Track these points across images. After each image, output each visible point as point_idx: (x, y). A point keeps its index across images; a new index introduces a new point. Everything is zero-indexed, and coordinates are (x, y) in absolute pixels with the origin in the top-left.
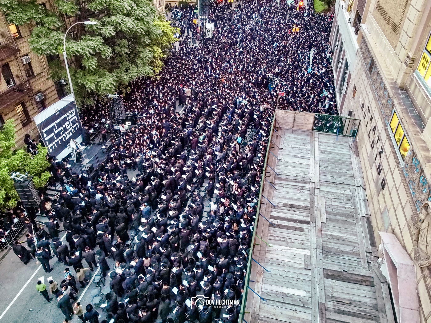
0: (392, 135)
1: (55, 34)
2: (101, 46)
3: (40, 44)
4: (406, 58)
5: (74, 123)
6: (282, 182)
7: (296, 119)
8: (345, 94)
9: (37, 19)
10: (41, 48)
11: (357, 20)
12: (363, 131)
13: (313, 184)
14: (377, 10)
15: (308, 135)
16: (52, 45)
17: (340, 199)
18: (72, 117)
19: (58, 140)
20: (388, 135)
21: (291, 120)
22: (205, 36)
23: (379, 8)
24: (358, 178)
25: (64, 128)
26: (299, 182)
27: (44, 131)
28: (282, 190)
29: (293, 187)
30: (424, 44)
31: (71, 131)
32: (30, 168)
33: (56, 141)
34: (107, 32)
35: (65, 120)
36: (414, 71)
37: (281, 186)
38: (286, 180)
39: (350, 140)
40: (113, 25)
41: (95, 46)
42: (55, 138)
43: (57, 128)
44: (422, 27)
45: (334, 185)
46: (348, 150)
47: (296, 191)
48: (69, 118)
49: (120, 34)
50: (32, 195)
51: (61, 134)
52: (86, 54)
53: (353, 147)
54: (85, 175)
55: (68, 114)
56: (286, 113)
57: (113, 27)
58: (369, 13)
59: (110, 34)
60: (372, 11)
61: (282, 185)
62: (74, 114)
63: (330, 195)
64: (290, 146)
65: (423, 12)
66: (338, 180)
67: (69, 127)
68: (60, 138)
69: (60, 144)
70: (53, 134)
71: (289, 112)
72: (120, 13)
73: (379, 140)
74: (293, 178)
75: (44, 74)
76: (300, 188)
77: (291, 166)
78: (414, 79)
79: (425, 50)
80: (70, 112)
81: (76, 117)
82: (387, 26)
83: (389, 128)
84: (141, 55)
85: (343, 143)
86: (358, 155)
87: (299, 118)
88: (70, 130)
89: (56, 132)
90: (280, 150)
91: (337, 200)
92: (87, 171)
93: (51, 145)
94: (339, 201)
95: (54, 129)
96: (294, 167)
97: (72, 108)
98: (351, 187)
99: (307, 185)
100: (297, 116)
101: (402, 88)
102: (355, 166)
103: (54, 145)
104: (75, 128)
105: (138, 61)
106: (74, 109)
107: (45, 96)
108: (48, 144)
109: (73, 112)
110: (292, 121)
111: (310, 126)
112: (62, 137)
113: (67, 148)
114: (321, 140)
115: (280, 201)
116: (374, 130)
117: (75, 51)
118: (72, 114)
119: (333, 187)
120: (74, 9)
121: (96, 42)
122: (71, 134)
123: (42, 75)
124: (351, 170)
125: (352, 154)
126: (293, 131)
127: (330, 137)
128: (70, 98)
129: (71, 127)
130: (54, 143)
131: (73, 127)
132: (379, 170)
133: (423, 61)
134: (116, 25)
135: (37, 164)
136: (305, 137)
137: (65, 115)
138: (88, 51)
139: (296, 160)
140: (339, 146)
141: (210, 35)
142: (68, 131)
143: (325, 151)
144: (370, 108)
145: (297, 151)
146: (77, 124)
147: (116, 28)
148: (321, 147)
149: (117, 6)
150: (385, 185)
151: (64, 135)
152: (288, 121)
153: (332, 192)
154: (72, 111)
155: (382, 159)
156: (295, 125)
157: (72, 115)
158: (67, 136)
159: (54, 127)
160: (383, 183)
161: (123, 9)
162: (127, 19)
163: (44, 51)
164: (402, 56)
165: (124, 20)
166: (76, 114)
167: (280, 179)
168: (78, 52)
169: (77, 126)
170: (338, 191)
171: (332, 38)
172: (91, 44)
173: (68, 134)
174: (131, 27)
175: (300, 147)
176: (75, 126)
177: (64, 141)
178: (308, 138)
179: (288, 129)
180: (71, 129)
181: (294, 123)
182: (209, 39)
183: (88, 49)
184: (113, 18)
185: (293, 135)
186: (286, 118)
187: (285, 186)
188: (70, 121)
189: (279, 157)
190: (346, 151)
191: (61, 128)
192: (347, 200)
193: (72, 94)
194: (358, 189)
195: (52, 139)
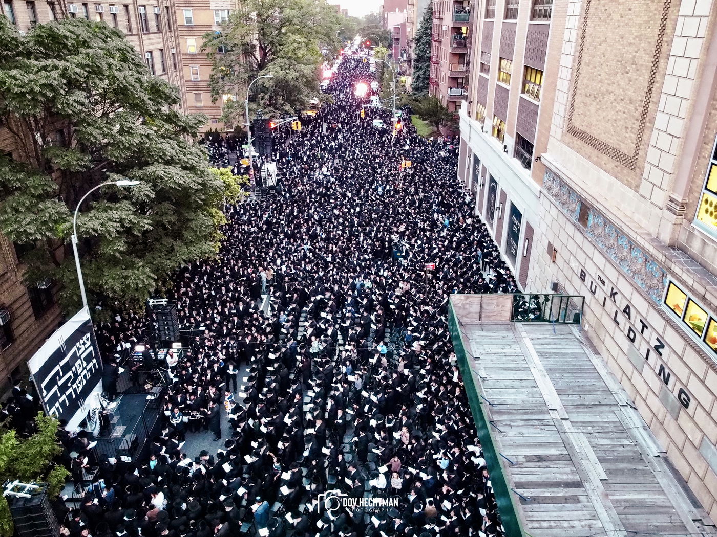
0: (679, 322)
1: (49, 205)
2: (132, 217)
3: (23, 223)
4: (670, 203)
5: (88, 359)
6: (505, 417)
7: (484, 306)
8: (526, 258)
9: (15, 181)
10: (25, 230)
11: (520, 148)
12: (594, 313)
13: (555, 412)
14: (569, 135)
15: (507, 329)
16: (44, 223)
17: (608, 432)
18: (86, 349)
19: (64, 397)
20: (668, 321)
21: (475, 308)
22: (265, 184)
23: (574, 131)
24: (616, 391)
25: (73, 373)
26: (531, 413)
27: (43, 385)
28: (512, 433)
29: (526, 423)
30: (700, 180)
31: (85, 377)
32: (25, 464)
33: (61, 400)
34: (142, 194)
35: (75, 357)
36: (690, 221)
37: (506, 425)
38: (509, 413)
39: (574, 329)
40: (150, 181)
41: (124, 217)
42: (59, 395)
43: (61, 375)
44: (688, 161)
45: (586, 410)
46: (578, 347)
47: (532, 430)
48: (81, 351)
49: (163, 194)
50: (47, 524)
51: (69, 385)
52: (109, 233)
53: (583, 339)
54: (125, 458)
55: (78, 344)
56: (467, 298)
57: (150, 184)
58: (551, 139)
59: (148, 196)
60: (559, 136)
61: (508, 423)
62: (89, 343)
63: (590, 428)
64: (490, 352)
65: (687, 137)
66: (589, 399)
67: (81, 369)
68: (67, 393)
69: (67, 404)
70: (56, 388)
71: (471, 297)
72: (160, 160)
73: (644, 326)
74: (519, 407)
75: (9, 275)
76: (537, 423)
77: (507, 387)
78: (696, 232)
79: (706, 191)
80: (81, 341)
81: (91, 348)
82: (605, 158)
83: (664, 308)
84: (193, 225)
85: (566, 336)
86: (598, 353)
87: (488, 305)
88: (83, 374)
89: (60, 383)
90: (477, 362)
91: (604, 435)
92: (130, 450)
93: (54, 409)
94: (608, 436)
95: (58, 378)
96: (513, 387)
97: (85, 334)
98: (614, 408)
99: (547, 417)
100: (485, 301)
101: (673, 247)
102: (603, 372)
103: (58, 409)
104: (90, 370)
105: (188, 235)
106: (88, 335)
107: (12, 314)
108: (48, 409)
109: (87, 339)
110: (478, 310)
111: (507, 314)
112: (70, 390)
113: (80, 410)
114: (531, 336)
115: (518, 453)
116: (627, 311)
117: (91, 230)
118: (84, 344)
119: (586, 412)
120: (82, 160)
121: (124, 211)
122: (85, 382)
123: (6, 277)
124: (600, 378)
125: (589, 352)
126: (482, 327)
127: (542, 328)
128: (83, 315)
129: (84, 369)
130: (57, 405)
131: (88, 368)
132: (664, 375)
133: (704, 206)
134: (154, 181)
135: (40, 453)
136: (505, 334)
137: (75, 349)
138: (113, 227)
139: (511, 375)
140: (563, 342)
141: (271, 182)
142: (80, 378)
143: (546, 353)
144: (603, 278)
145: (505, 359)
146: (94, 361)
147: (155, 185)
148: (537, 347)
149: (155, 151)
150: (689, 400)
151: (74, 386)
152: (471, 310)
153: (591, 422)
154: (84, 338)
155: (663, 357)
156: (483, 315)
157: (85, 346)
158: (78, 387)
159: (57, 373)
160: (683, 396)
161: (165, 155)
162: (172, 170)
163: (31, 234)
164: (660, 198)
165: (167, 171)
166: (93, 344)
167: (500, 412)
168: (95, 230)
169: (94, 365)
170: (598, 419)
172: (116, 214)
173: (80, 383)
174: (182, 182)
175: (505, 350)
176: (91, 364)
177: (74, 396)
178: (511, 335)
179: (472, 324)
180: (85, 371)
181: (481, 312)
182: (272, 187)
183: (110, 223)
184: (150, 169)
185: (484, 333)
186: (467, 306)
187: (512, 424)
188: (83, 357)
189: (483, 373)
190: (577, 350)
191: (70, 374)
192: (617, 431)
193: (86, 308)
194: (626, 411)
195: (54, 398)
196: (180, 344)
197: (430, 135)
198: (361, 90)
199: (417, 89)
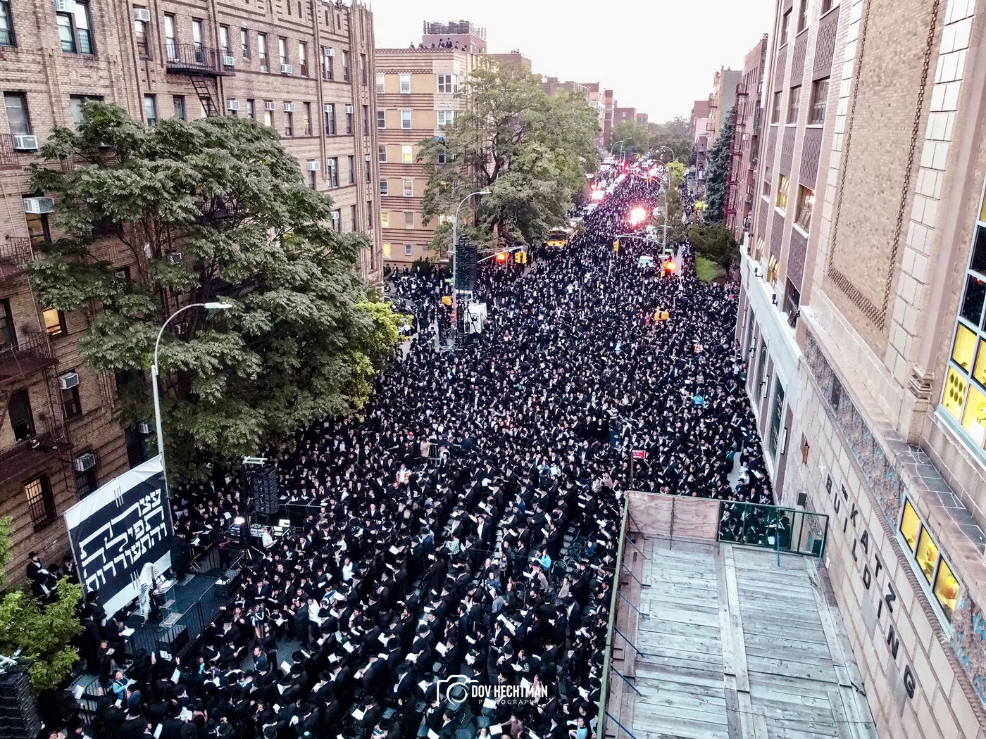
0: (910, 557)
1: (140, 328)
2: (237, 352)
3: (105, 347)
4: (912, 379)
5: (155, 522)
6: (654, 675)
7: (678, 514)
8: (784, 455)
9: (106, 298)
10: (104, 357)
11: (789, 297)
12: (838, 542)
13: (733, 679)
14: (830, 280)
15: (708, 552)
16: (130, 350)
17: (806, 723)
18: (153, 509)
19: (111, 564)
20: (901, 556)
21: (665, 516)
22: (468, 329)
23: (835, 276)
24: (842, 663)
25: (129, 536)
26: (696, 675)
27: (82, 544)
28: (655, 697)
29: (682, 688)
30: (946, 349)
31: (146, 544)
32: (29, 637)
33: (106, 568)
34: (254, 324)
35: (134, 517)
36: (935, 408)
37: (652, 686)
38: (663, 669)
39: (811, 565)
40: (269, 310)
41: (225, 351)
42: (105, 561)
43: (112, 535)
44: (933, 319)
45: (784, 683)
46: (807, 590)
47: (689, 699)
48: (145, 511)
49: (283, 326)
50: (19, 713)
51: (121, 550)
52: (203, 368)
53: (818, 580)
54: (165, 655)
55: (142, 501)
56: (653, 498)
57: (268, 314)
58: (814, 284)
59: (260, 328)
60: (820, 283)
61: (656, 683)
62: (158, 502)
63: (779, 711)
64: (669, 580)
65: (932, 283)
66: (794, 668)
67: (142, 532)
68: (117, 560)
69: (115, 574)
70: (101, 551)
71: (658, 498)
72: (287, 285)
73: (879, 566)
74: (680, 663)
75: (103, 411)
76: (699, 690)
77: (673, 631)
78: (939, 425)
79: (950, 363)
80: (148, 498)
81: (161, 509)
82: (858, 311)
83: (899, 537)
84: (325, 370)
85: (793, 573)
86: (834, 603)
87: (684, 512)
88: (143, 540)
89: (108, 546)
90: (644, 591)
91: (798, 726)
92: (171, 644)
93: (94, 577)
94: (804, 727)
95: (106, 539)
96: (682, 634)
97: (154, 490)
98: (829, 689)
99: (717, 684)
100: (678, 506)
101: (914, 445)
102: (831, 631)
103: (100, 578)
104: (156, 536)
105: (318, 383)
106: (158, 491)
107: (98, 460)
108: (85, 575)
109: (156, 496)
110: (669, 519)
111: (711, 529)
112: (121, 557)
113: (131, 585)
114: (740, 565)
115: (655, 729)
116: (864, 539)
117: (180, 363)
118: (151, 502)
119: (784, 687)
120: (187, 278)
121: (229, 345)
122: (144, 550)
123: (98, 414)
124: (823, 642)
125: (820, 599)
126: (672, 543)
127: (762, 556)
128: (155, 465)
129: (146, 533)
130: (100, 572)
131: (153, 533)
132: (893, 644)
133: (951, 386)
134: (274, 311)
135: (50, 627)
136: (701, 557)
137: (136, 505)
138: (210, 362)
139: (686, 616)
140: (786, 581)
141: (477, 328)
142: (138, 544)
143: (753, 592)
144: (846, 489)
145: (686, 593)
146: (163, 525)
147: (273, 317)
148: (742, 581)
149: (281, 273)
150: (914, 685)
151: (128, 553)
152: (659, 517)
153: (783, 703)
154: (153, 494)
155: (895, 614)
156: (675, 527)
157: (152, 504)
158: (133, 555)
159: (106, 533)
160: (909, 679)
161: (294, 278)
162: (298, 298)
163: (111, 362)
164: (902, 371)
165: (292, 299)
166: (163, 503)
167: (650, 667)
168: (186, 364)
169: (162, 531)
170: (798, 700)
171: (741, 333)
172: (217, 347)
173: (137, 550)
174: (307, 314)
175: (692, 581)
176: (157, 529)
177: (126, 566)
178: (710, 560)
179: (659, 537)
180: (147, 537)
181: (672, 523)
183: (208, 358)
184: (270, 295)
185: (672, 553)
186: (653, 511)
187: (661, 686)
188: (146, 518)
189: (644, 609)
190: (805, 592)
191: (124, 536)
192: (824, 724)
193: (160, 457)
194: (847, 695)
195: (97, 564)
196: (288, 521)
197: (715, 280)
198: (637, 215)
199: (710, 217)
